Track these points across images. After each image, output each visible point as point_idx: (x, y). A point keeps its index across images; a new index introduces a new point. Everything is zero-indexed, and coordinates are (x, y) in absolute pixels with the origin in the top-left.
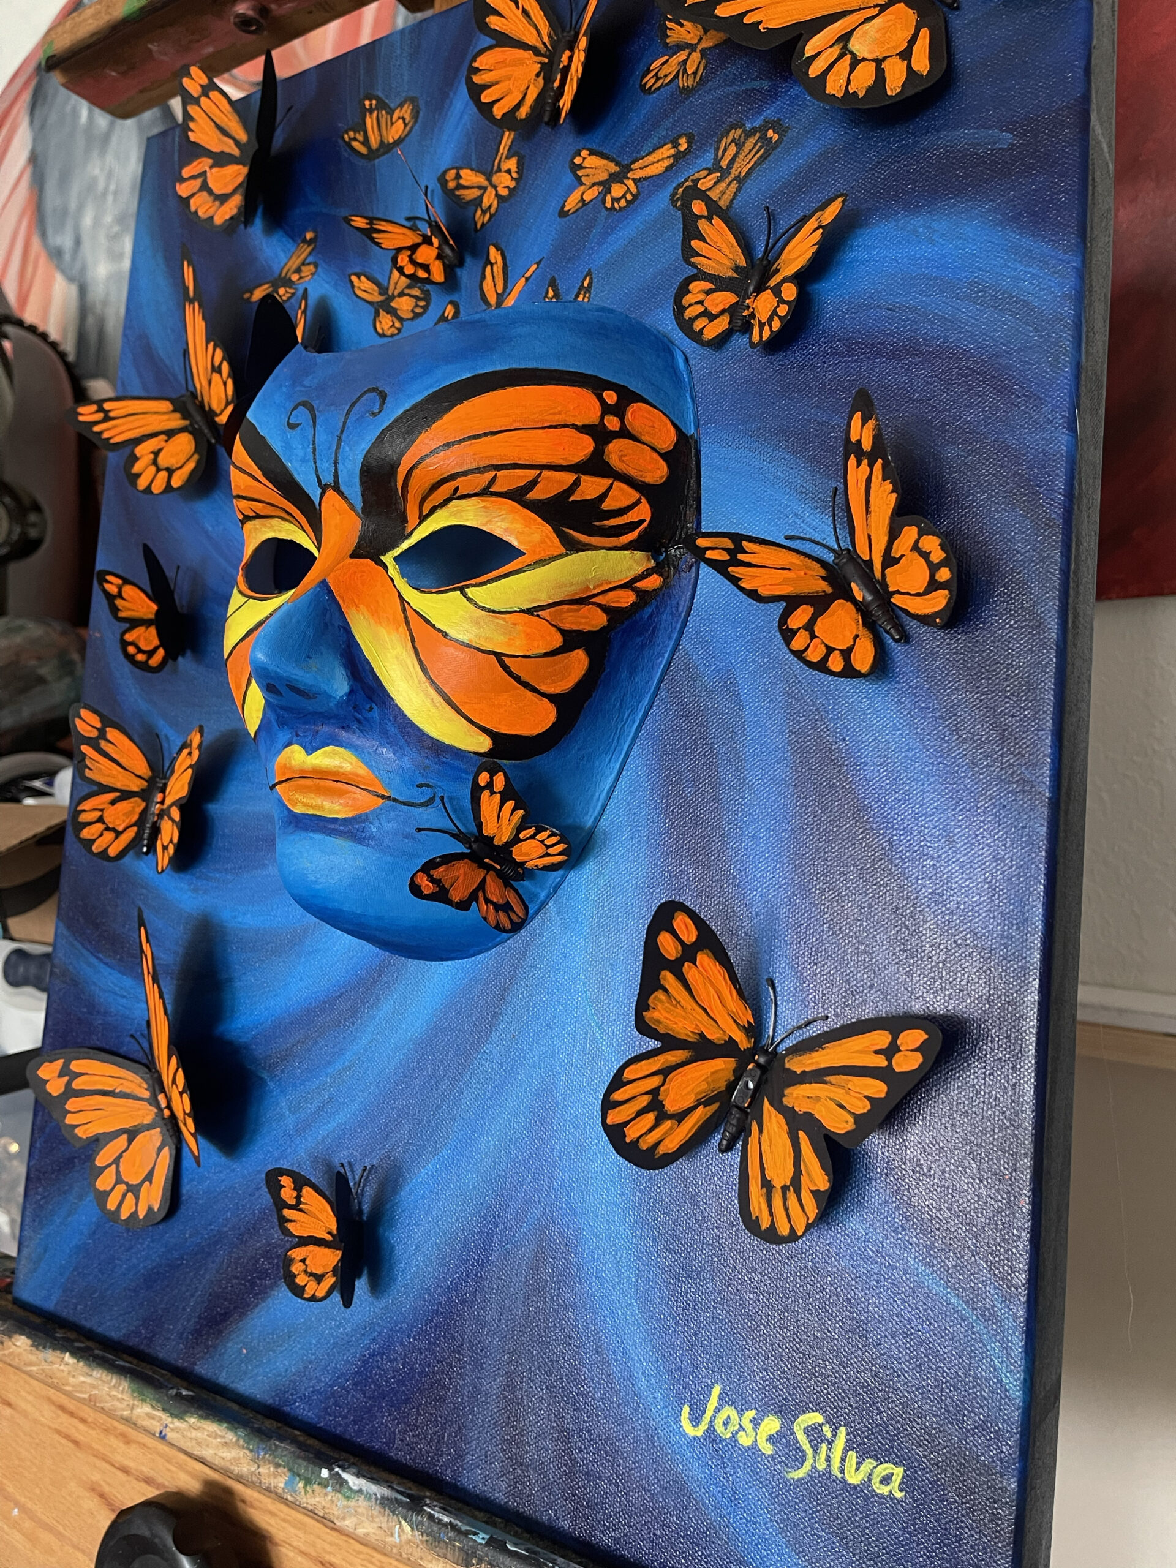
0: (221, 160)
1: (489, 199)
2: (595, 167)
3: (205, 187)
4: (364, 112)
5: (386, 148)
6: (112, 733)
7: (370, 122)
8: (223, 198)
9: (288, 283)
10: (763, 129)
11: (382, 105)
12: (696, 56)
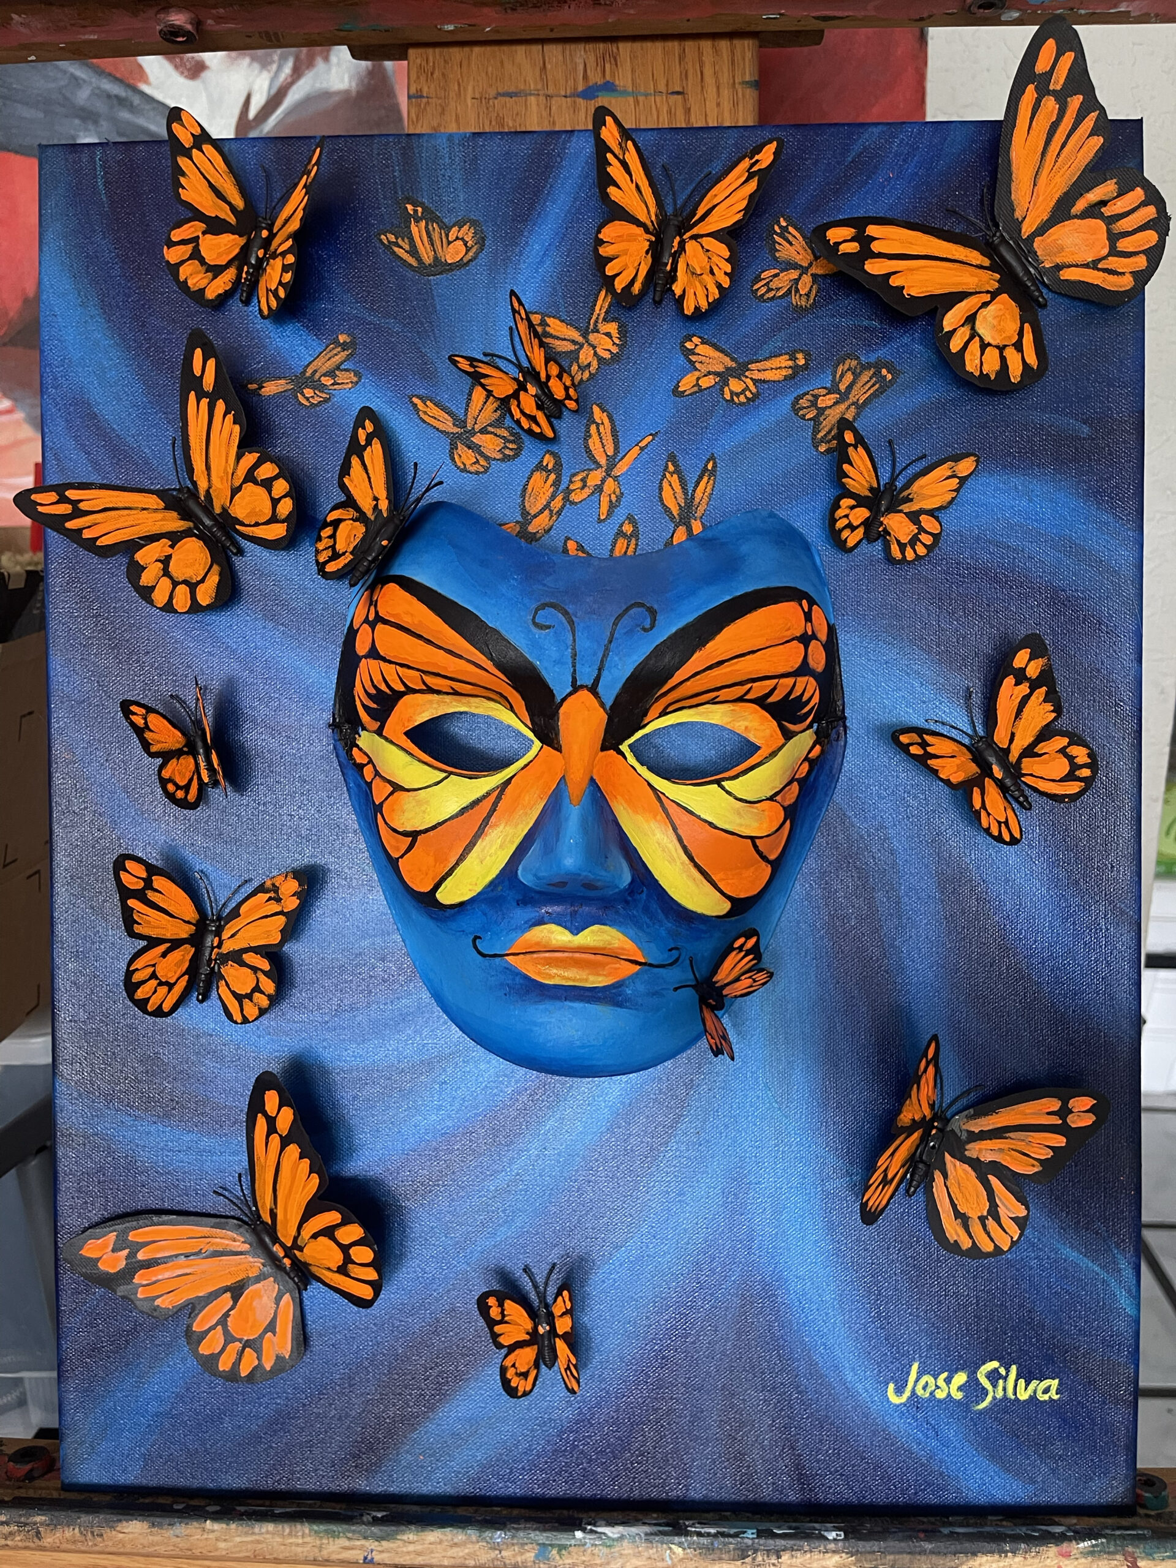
0: (215, 226)
1: (586, 356)
2: (710, 358)
3: (196, 255)
4: (407, 218)
5: (440, 267)
6: (158, 882)
7: (417, 230)
8: (216, 271)
9: (320, 387)
10: (878, 366)
11: (430, 216)
12: (807, 279)
